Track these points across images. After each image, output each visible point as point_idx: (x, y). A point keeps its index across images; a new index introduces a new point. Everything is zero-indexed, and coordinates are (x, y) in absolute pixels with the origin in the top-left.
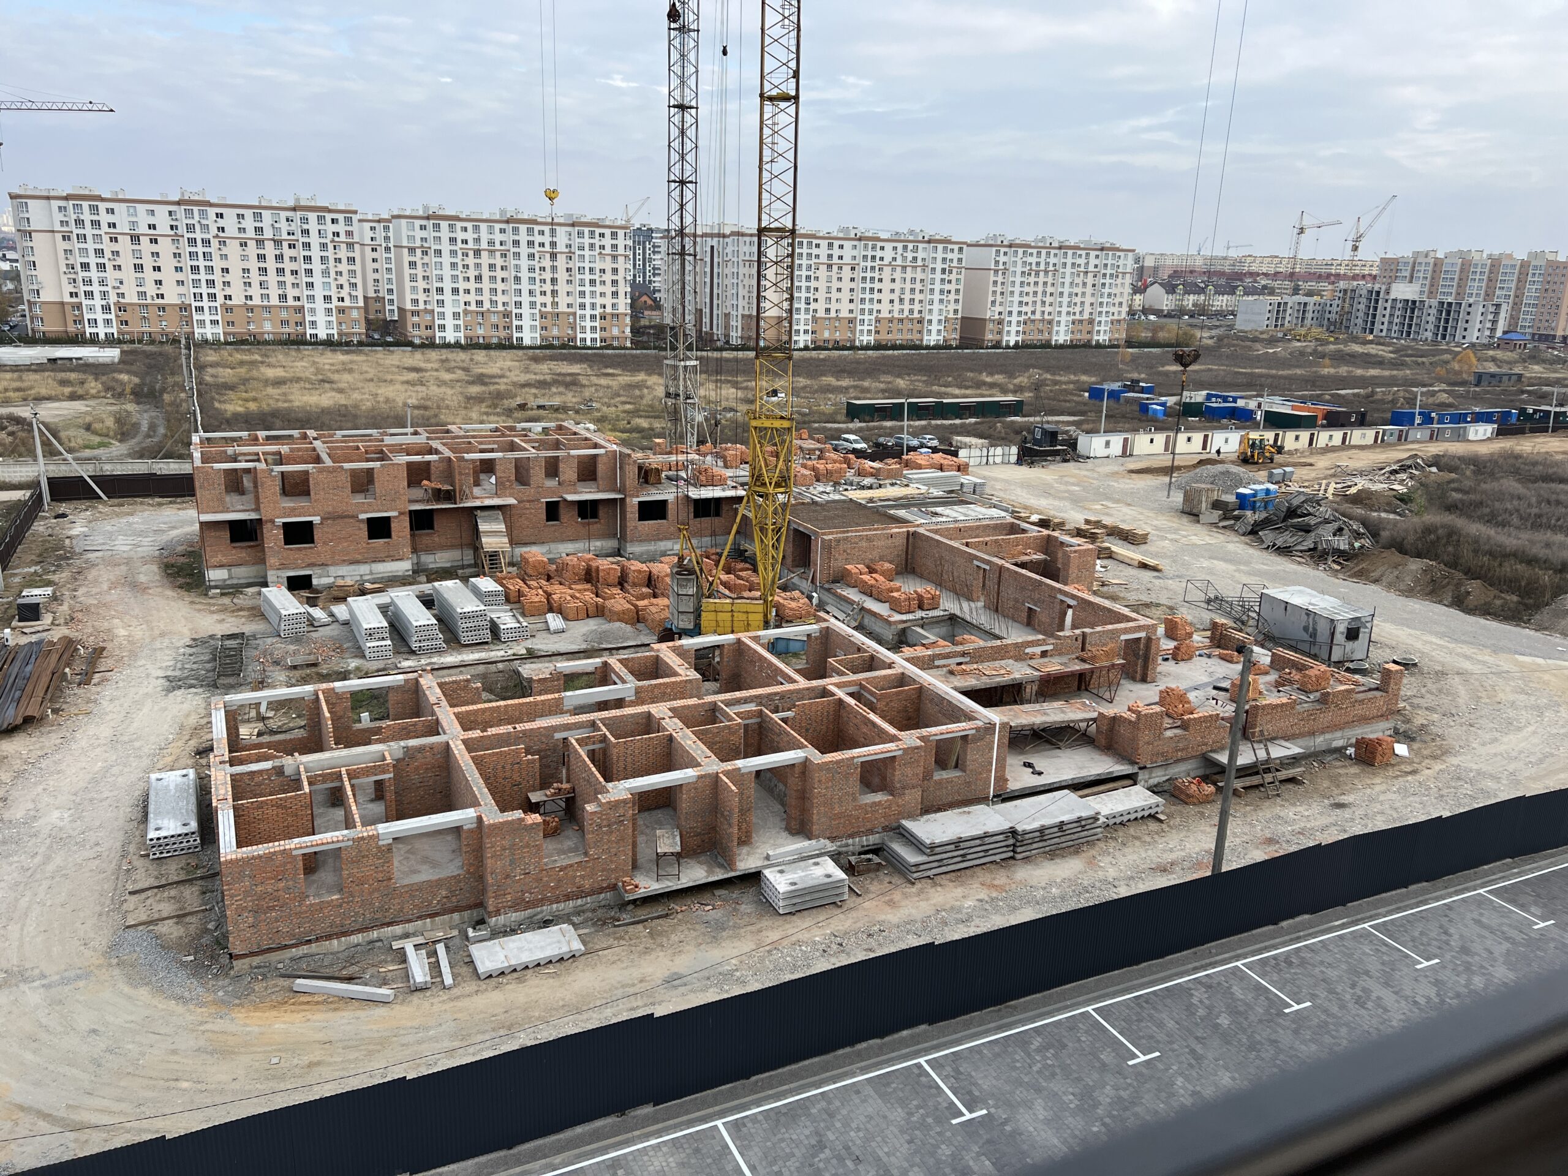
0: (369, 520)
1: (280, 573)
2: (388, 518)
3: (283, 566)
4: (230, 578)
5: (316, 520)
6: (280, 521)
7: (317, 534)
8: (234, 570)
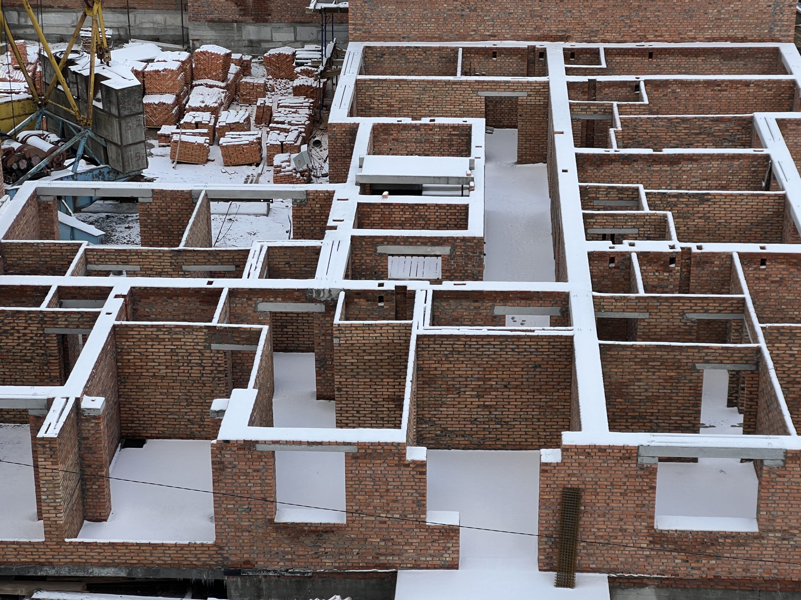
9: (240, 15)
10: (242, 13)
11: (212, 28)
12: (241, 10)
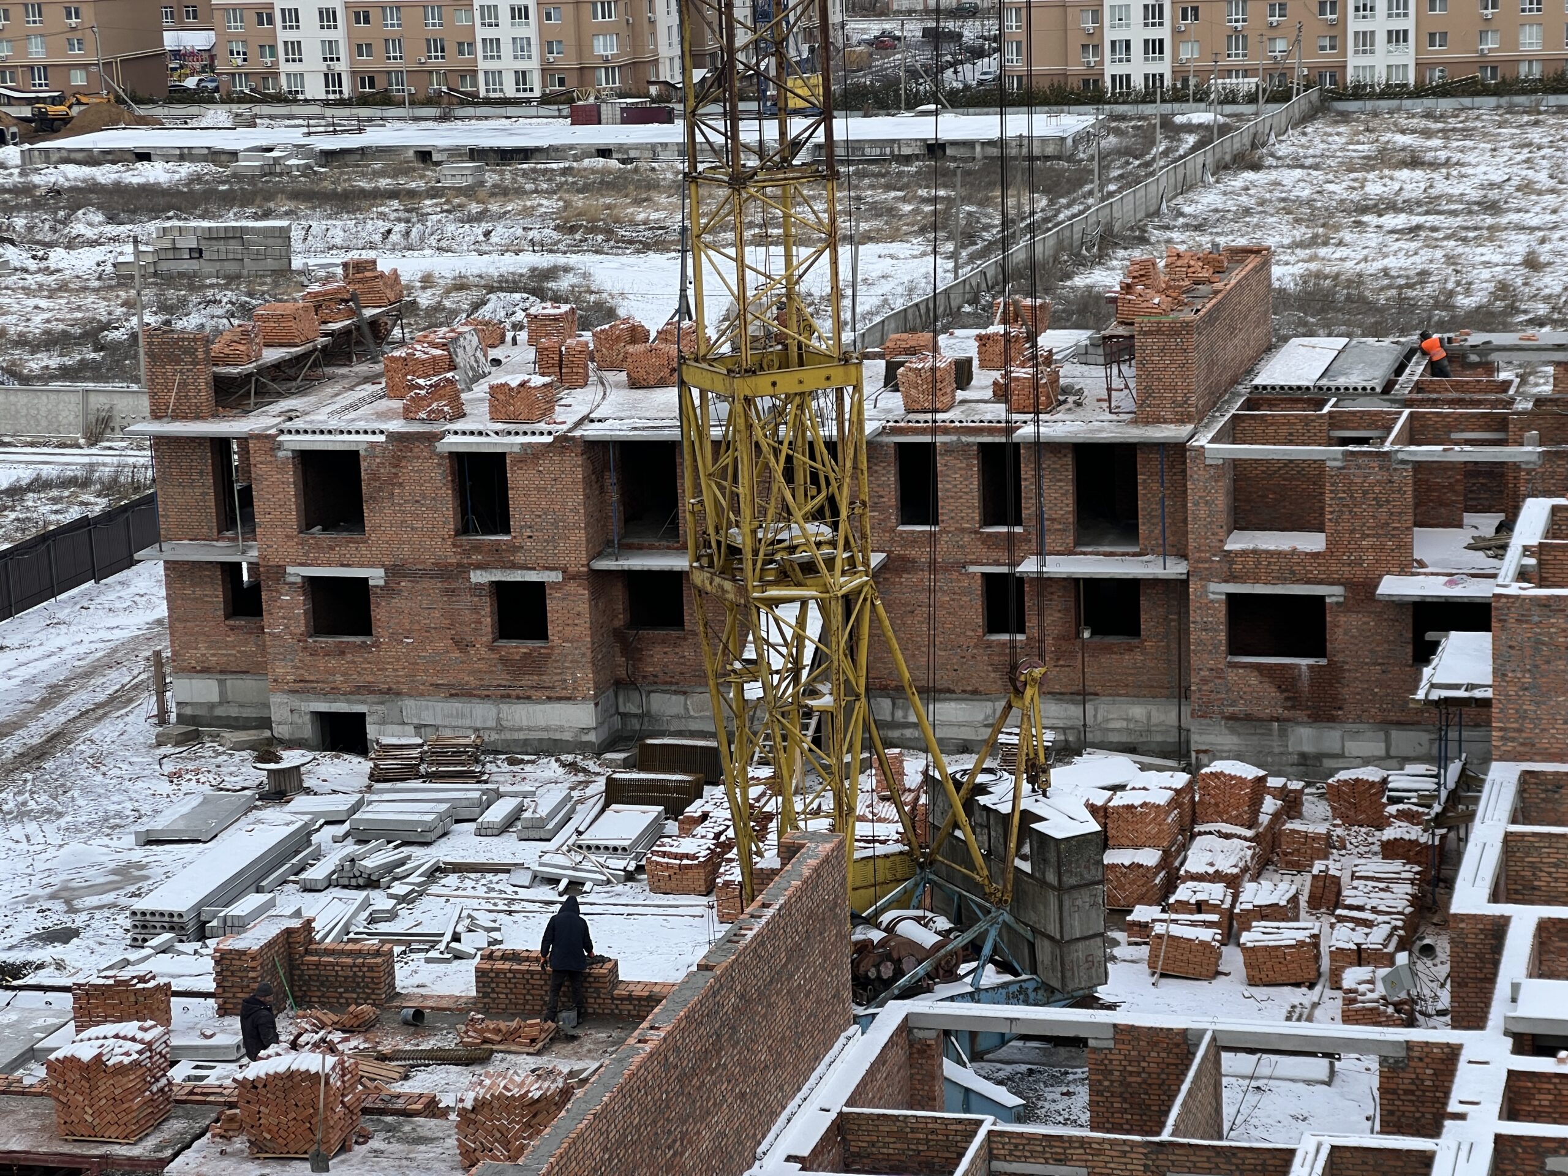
0: (498, 585)
1: (295, 702)
2: (541, 585)
3: (302, 688)
4: (224, 701)
5: (376, 576)
6: (297, 572)
7: (380, 613)
8: (231, 683)
9: (1285, 708)
10: (1289, 704)
11: (1233, 731)
12: (1287, 699)
